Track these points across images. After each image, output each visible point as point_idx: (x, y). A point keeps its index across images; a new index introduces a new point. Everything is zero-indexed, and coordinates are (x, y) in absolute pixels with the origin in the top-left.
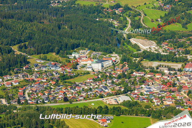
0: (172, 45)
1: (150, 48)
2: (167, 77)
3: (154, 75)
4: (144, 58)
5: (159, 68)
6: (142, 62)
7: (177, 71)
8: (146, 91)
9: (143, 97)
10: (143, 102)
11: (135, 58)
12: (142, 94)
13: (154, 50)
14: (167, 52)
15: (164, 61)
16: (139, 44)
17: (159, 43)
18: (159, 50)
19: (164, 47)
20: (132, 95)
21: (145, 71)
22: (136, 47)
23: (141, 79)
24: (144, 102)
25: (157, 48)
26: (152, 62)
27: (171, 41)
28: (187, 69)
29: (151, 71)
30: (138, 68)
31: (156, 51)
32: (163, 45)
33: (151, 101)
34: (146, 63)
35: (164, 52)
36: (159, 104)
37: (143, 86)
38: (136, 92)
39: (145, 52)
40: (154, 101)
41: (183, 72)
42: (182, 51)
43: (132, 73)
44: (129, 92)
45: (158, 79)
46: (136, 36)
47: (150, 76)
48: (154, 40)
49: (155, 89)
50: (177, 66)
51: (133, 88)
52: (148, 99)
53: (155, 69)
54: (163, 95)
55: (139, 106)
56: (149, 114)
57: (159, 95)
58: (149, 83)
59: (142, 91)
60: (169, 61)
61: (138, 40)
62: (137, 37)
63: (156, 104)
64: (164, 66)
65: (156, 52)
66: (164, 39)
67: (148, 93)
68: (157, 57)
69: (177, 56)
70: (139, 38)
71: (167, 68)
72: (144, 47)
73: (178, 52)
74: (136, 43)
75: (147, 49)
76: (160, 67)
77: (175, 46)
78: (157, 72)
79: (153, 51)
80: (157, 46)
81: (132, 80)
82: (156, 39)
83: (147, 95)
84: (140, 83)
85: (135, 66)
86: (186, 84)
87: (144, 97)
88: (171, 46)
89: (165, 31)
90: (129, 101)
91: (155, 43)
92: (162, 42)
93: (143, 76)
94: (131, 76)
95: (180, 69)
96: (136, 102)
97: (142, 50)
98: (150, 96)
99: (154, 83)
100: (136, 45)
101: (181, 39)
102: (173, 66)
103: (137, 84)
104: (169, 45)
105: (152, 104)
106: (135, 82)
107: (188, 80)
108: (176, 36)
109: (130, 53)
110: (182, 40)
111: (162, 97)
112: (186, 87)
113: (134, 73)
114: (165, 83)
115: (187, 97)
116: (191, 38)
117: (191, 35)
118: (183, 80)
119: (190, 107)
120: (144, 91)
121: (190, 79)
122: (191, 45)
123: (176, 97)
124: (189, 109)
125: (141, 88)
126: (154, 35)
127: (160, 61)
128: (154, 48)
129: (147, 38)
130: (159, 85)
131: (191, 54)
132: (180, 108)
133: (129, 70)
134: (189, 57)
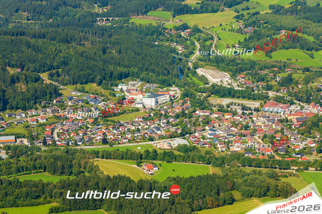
0: (251, 78)
1: (221, 81)
2: (239, 118)
3: (223, 115)
4: (212, 94)
5: (231, 106)
6: (208, 98)
7: (253, 111)
8: (210, 135)
9: (205, 141)
10: (203, 147)
11: (200, 94)
12: (204, 138)
13: (227, 83)
14: (243, 87)
15: (238, 98)
16: (208, 75)
17: (234, 75)
18: (233, 84)
19: (240, 81)
20: (191, 138)
21: (212, 110)
22: (204, 79)
23: (204, 119)
24: (206, 147)
25: (230, 81)
26: (222, 98)
27: (249, 73)
28: (267, 109)
29: (219, 110)
30: (203, 105)
31: (228, 85)
32: (238, 77)
33: (214, 147)
34: (215, 100)
35: (239, 87)
36: (224, 149)
37: (207, 128)
38: (197, 134)
39: (214, 86)
40: (218, 146)
41: (261, 112)
42: (262, 85)
43: (195, 111)
44: (188, 135)
45: (227, 119)
46: (205, 66)
47: (217, 116)
48: (228, 71)
49: (222, 133)
50: (254, 104)
51: (193, 130)
52: (211, 144)
53: (225, 107)
54: (230, 139)
55: (197, 152)
56: (209, 161)
57: (225, 139)
58: (215, 125)
59: (205, 134)
60: (244, 97)
61: (207, 71)
62: (205, 67)
63: (220, 150)
64: (237, 105)
65: (229, 87)
66: (241, 70)
67: (212, 137)
68: (229, 93)
69: (256, 92)
70: (208, 69)
71: (241, 107)
72: (214, 79)
73: (257, 86)
74: (203, 74)
75: (217, 82)
76: (232, 105)
77: (254, 80)
78: (227, 111)
79: (225, 84)
80: (230, 79)
81: (193, 120)
82: (231, 70)
83: (210, 139)
84: (203, 124)
85: (198, 103)
86: (263, 127)
87: (206, 141)
88: (249, 79)
89: (243, 60)
90: (186, 145)
91: (228, 75)
92: (237, 74)
93: (208, 115)
94: (192, 115)
95: (258, 108)
96: (195, 146)
97: (211, 84)
98: (214, 140)
99: (221, 124)
100: (203, 76)
101: (262, 71)
102: (248, 104)
103: (200, 125)
104: (247, 78)
105: (215, 150)
106: (197, 123)
107: (266, 122)
108: (257, 67)
109: (194, 86)
110: (264, 72)
111: (229, 142)
112: (262, 130)
113: (197, 112)
114: (235, 124)
115: (262, 142)
116: (276, 69)
117: (275, 66)
118: (260, 121)
119: (263, 154)
120: (208, 133)
121: (268, 121)
122: (274, 78)
123: (247, 143)
124: (261, 157)
125: (203, 130)
126: (228, 64)
127: (233, 98)
128: (226, 81)
129: (219, 69)
130: (227, 126)
131: (273, 89)
132: (251, 155)
133: (191, 108)
134: (271, 94)
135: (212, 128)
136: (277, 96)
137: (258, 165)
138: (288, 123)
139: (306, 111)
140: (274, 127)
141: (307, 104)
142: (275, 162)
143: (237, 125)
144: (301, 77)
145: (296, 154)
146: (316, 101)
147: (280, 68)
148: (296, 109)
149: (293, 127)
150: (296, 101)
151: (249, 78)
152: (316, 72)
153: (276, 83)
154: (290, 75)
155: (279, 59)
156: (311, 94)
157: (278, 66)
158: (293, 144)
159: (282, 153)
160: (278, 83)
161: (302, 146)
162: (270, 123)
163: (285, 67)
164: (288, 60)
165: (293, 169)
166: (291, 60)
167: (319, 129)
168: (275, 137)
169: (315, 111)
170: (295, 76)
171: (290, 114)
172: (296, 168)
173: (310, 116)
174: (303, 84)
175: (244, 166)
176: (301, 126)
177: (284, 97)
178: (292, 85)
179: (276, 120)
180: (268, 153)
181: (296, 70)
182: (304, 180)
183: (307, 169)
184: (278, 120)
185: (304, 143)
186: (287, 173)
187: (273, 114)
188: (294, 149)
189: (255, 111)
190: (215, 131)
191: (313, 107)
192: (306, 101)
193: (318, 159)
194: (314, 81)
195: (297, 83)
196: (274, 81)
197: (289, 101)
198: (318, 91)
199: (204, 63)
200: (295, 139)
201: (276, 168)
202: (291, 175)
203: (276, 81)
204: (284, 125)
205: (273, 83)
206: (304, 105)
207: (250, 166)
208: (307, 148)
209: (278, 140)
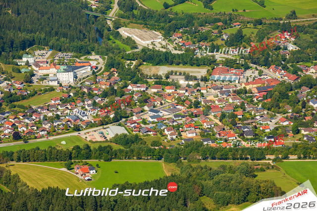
0: (190, 37)
1: (152, 43)
2: (184, 92)
3: (163, 89)
4: (144, 61)
5: (171, 76)
6: (140, 67)
7: (200, 81)
8: (152, 117)
9: (147, 126)
10: (147, 135)
11: (129, 62)
12: (144, 122)
13: (160, 46)
14: (181, 50)
15: (178, 64)
16: (135, 37)
17: (167, 35)
18: (168, 46)
19: (177, 41)
20: (129, 124)
21: (147, 83)
22: (129, 42)
23: (141, 96)
24: (150, 135)
25: (164, 43)
26: (157, 66)
27: (187, 30)
28: (216, 77)
29: (156, 83)
30: (136, 77)
31: (162, 47)
32: (173, 37)
33: (161, 134)
34: (149, 70)
35: (176, 49)
36: (174, 137)
37: (146, 108)
38: (135, 118)
39: (145, 50)
40: (166, 132)
41: (210, 82)
42: (206, 46)
43: (126, 86)
44: (124, 120)
45: (169, 95)
46: (128, 24)
47: (156, 90)
48: (158, 30)
49: (166, 113)
50: (199, 72)
51: (129, 112)
52: (155, 130)
53: (164, 78)
54: (180, 122)
55: (141, 143)
56: (160, 155)
57: (173, 122)
58: (156, 103)
59: (144, 117)
60: (185, 63)
61: (132, 30)
62: (129, 26)
63: (169, 137)
64: (178, 74)
65: (164, 50)
66: (176, 28)
67: (156, 120)
68: (166, 59)
69: (199, 55)
70: (133, 28)
71: (183, 77)
72: (142, 42)
73: (200, 48)
74: (129, 35)
75: (148, 45)
76: (172, 74)
77: (195, 40)
78: (167, 84)
79: (158, 48)
80: (164, 40)
82: (163, 28)
83: (153, 123)
84: (140, 103)
85: (129, 75)
86: (217, 102)
87: (149, 126)
88: (188, 39)
89: (176, 14)
90: (125, 135)
91: (161, 35)
92: (172, 32)
93: (144, 91)
94: (124, 92)
95: (205, 77)
96: (137, 136)
97: (140, 48)
98: (159, 124)
99: (163, 102)
100: (129, 38)
101: (203, 27)
102: (192, 72)
103: (136, 105)
104: (185, 38)
105: (163, 138)
106: (132, 102)
107: (219, 95)
108: (196, 22)
109: (120, 53)
110: (205, 29)
111: (179, 126)
112: (217, 107)
113: (130, 87)
114: (181, 101)
115: (220, 124)
116: (220, 24)
117: (219, 20)
118: (211, 95)
119: (226, 141)
120: (148, 116)
121: (222, 93)
122: (220, 36)
123: (201, 125)
124: (224, 145)
125: (142, 112)
126: (158, 21)
127: (171, 64)
128: (159, 43)
129: (147, 27)
130: (172, 105)
132: (210, 143)
133: (120, 81)
134: (218, 57)
135: (152, 107)
136: (227, 59)
137: (224, 157)
138: (247, 95)
139: (266, 77)
140: (231, 101)
141: (266, 67)
142: (246, 152)
143: (184, 101)
144: (253, 33)
145: (269, 137)
146: (276, 63)
147: (225, 22)
148: (253, 75)
149: (255, 99)
150: (252, 65)
151: (188, 37)
152: (270, 24)
153: (223, 42)
154: (240, 31)
155: (223, 11)
156: (269, 54)
157: (222, 19)
158: (261, 124)
159: (249, 137)
160: (226, 43)
161: (272, 125)
162: (225, 96)
163: (231, 20)
164: (233, 11)
165: (269, 159)
166: (237, 11)
167: (290, 102)
168: (236, 116)
169: (277, 75)
170: (246, 32)
171: (248, 83)
172: (273, 157)
173: (273, 84)
174: (257, 42)
175: (205, 158)
176: (265, 98)
177: (236, 60)
178: (243, 43)
179: (232, 92)
180: (232, 138)
181: (245, 23)
182: (287, 173)
183: (286, 157)
184: (234, 92)
185: (273, 121)
186: (262, 164)
187: (225, 83)
188: (263, 131)
189: (202, 80)
190: (157, 112)
191: (275, 72)
192: (264, 63)
193: (296, 142)
194: (269, 36)
195: (249, 41)
196: (220, 40)
197: (242, 65)
198: (276, 49)
199: (127, 21)
200: (261, 117)
201: (247, 159)
202: (268, 168)
203: (223, 40)
204: (243, 98)
205: (219, 42)
206: (262, 68)
207: (214, 158)
208: (279, 127)
209: (240, 119)
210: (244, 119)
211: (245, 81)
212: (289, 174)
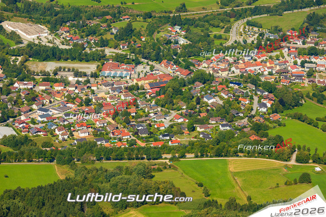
0: (77, 32)
1: (38, 37)
2: (74, 89)
3: (51, 87)
4: (30, 57)
5: (59, 73)
6: (26, 64)
7: (90, 78)
8: (41, 116)
9: (36, 126)
10: (37, 136)
11: (14, 58)
12: (33, 122)
13: (47, 40)
14: (69, 45)
15: (66, 60)
16: (19, 31)
17: (53, 29)
18: (55, 41)
19: (64, 36)
20: (17, 125)
21: (34, 79)
22: (14, 36)
23: (28, 94)
24: (40, 135)
25: (50, 38)
26: (44, 62)
27: (74, 24)
28: (107, 73)
29: (44, 80)
30: (22, 74)
31: (49, 42)
32: (60, 32)
33: (52, 134)
34: (35, 66)
35: (63, 44)
36: (66, 137)
37: (34, 107)
38: (23, 118)
39: (30, 45)
40: (57, 132)
41: (100, 78)
42: (95, 41)
43: (12, 83)
44: (11, 119)
45: (58, 92)
46: (12, 17)
47: (44, 88)
48: (44, 23)
49: (56, 112)
50: (89, 68)
51: (16, 111)
52: (45, 130)
53: (52, 74)
54: (71, 121)
55: (31, 145)
56: (52, 157)
57: (64, 121)
58: (45, 101)
59: (33, 116)
60: (73, 59)
61: (16, 24)
62: (13, 19)
63: (60, 138)
64: (66, 70)
65: (51, 45)
66: (63, 22)
67: (45, 120)
68: (53, 54)
69: (88, 50)
70: (17, 21)
71: (72, 73)
72: (28, 36)
73: (88, 42)
74: (13, 29)
75: (34, 39)
76: (60, 71)
77: (83, 34)
78: (56, 81)
79: (44, 42)
80: (50, 34)
81: (14, 96)
82: (49, 22)
83: (43, 122)
84: (28, 101)
85: (15, 72)
86: (108, 99)
87: (39, 126)
88: (75, 33)
89: (63, 7)
91: (46, 29)
92: (58, 26)
93: (31, 88)
94: (10, 90)
95: (95, 73)
96: (26, 137)
97: (26, 43)
98: (49, 124)
99: (52, 100)
100: (13, 33)
101: (91, 21)
102: (81, 68)
103: (23, 104)
104: (72, 32)
105: (54, 138)
106: (20, 101)
107: (111, 92)
108: (83, 16)
109: (4, 48)
110: (94, 23)
111: (70, 125)
112: (109, 104)
113: (16, 85)
114: (71, 99)
115: (113, 122)
116: (108, 17)
117: (108, 14)
118: (102, 92)
119: (120, 140)
120: (37, 115)
121: (114, 90)
122: (109, 30)
123: (94, 124)
124: (118, 145)
125: (30, 111)
126: (43, 14)
127: (59, 60)
128: (45, 37)
129: (32, 21)
130: (62, 103)
131: (110, 45)
132: (104, 143)
133: (6, 79)
134: (108, 51)
135: (41, 106)
136: (117, 54)
137: (119, 157)
138: (140, 91)
139: (157, 72)
140: (123, 98)
141: (158, 62)
142: (142, 152)
143: (74, 99)
144: (142, 27)
145: (164, 136)
146: (168, 58)
147: (114, 16)
148: (145, 71)
149: (148, 96)
150: (143, 60)
151: (75, 31)
152: (160, 17)
153: (113, 37)
154: (129, 25)
155: (111, 4)
156: (160, 49)
157: (111, 12)
158: (155, 122)
159: (144, 135)
160: (115, 37)
161: (166, 122)
162: (116, 93)
163: (119, 13)
164: (122, 3)
165: (166, 158)
166: (125, 4)
167: (184, 98)
168: (129, 114)
169: (169, 70)
170: (136, 26)
171: (139, 79)
172: (169, 156)
173: (165, 79)
174: (147, 36)
175: (100, 159)
176: (158, 94)
177: (126, 55)
178: (133, 37)
179: (123, 88)
180: (126, 137)
181: (134, 17)
183: (183, 156)
184: (126, 88)
185: (167, 118)
186: (159, 164)
187: (116, 79)
188: (158, 129)
189: (92, 76)
190: (46, 110)
191: (166, 66)
192: (155, 58)
193: (192, 139)
194: (159, 30)
195: (139, 35)
196: (109, 34)
197: (133, 60)
198: (167, 44)
199: (10, 14)
200: (155, 114)
201: (143, 159)
202: (165, 168)
203: (112, 34)
204: (135, 95)
205: (108, 36)
206: (154, 63)
207: (108, 159)
208: (174, 124)
209: (133, 117)
210: (138, 116)
211: (136, 76)
212: (186, 174)
